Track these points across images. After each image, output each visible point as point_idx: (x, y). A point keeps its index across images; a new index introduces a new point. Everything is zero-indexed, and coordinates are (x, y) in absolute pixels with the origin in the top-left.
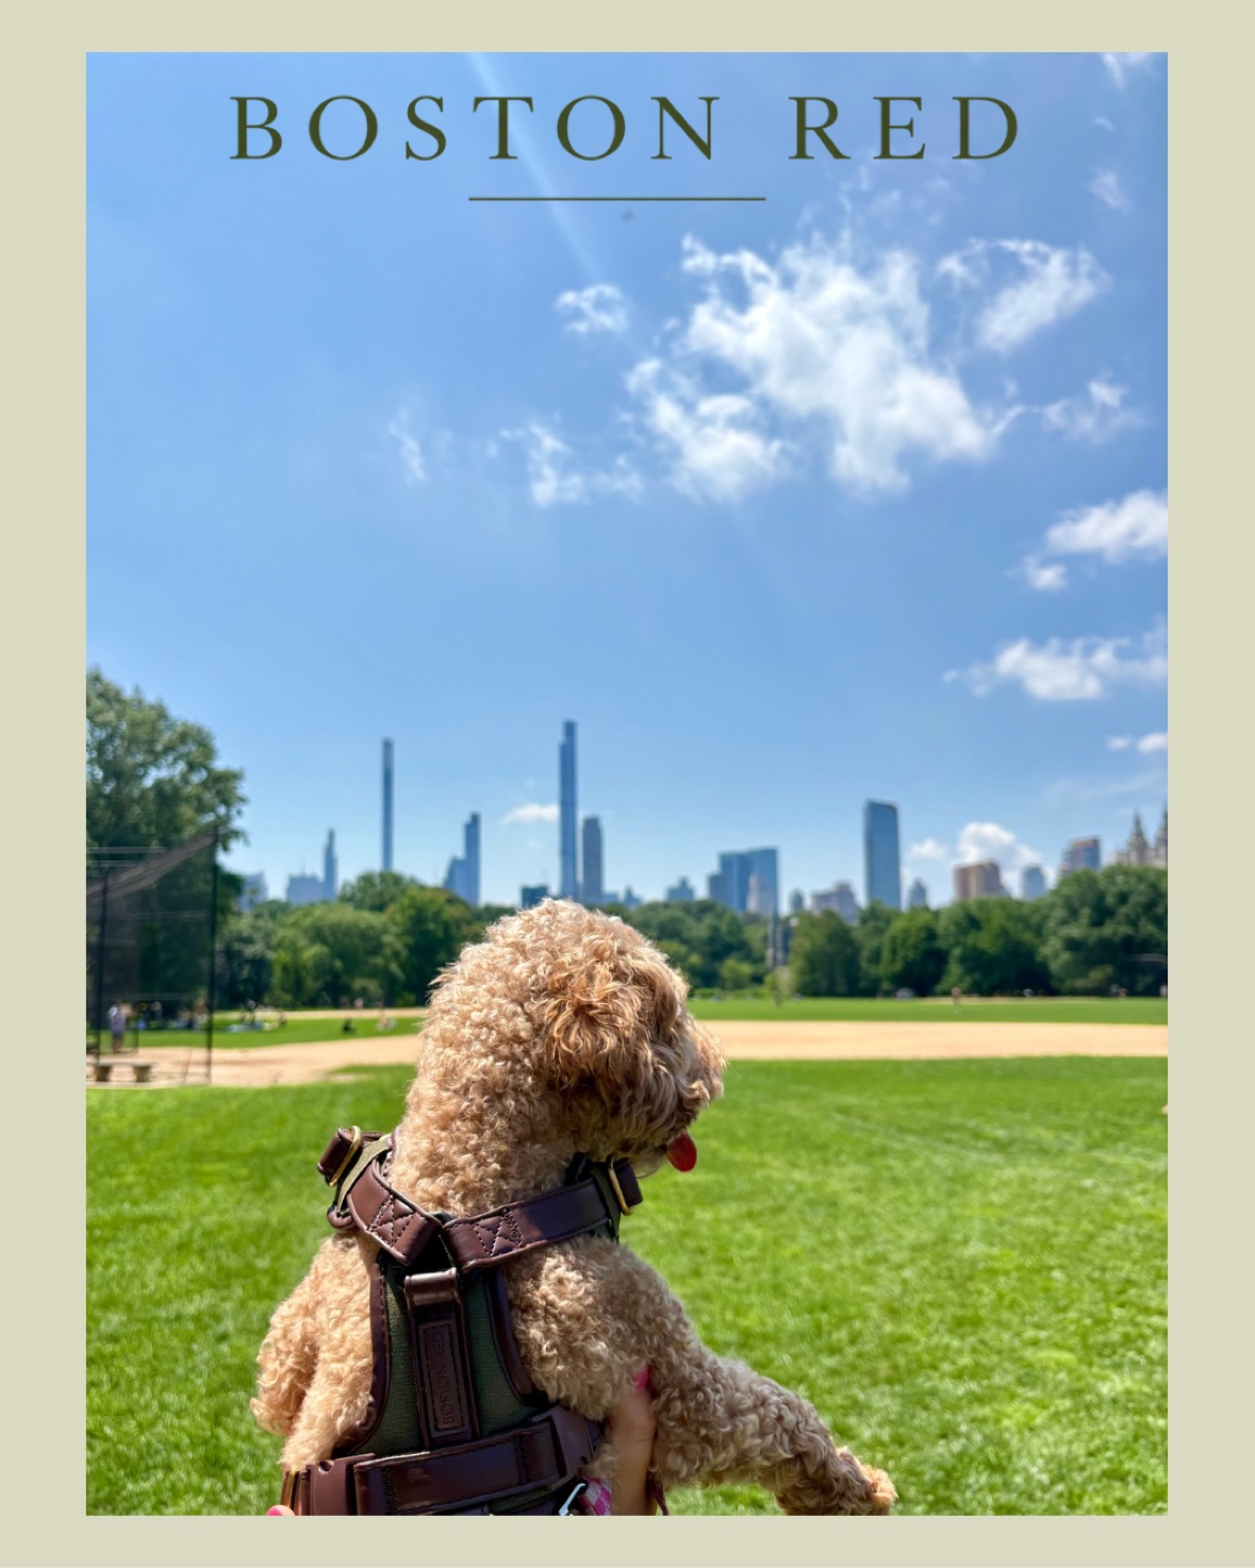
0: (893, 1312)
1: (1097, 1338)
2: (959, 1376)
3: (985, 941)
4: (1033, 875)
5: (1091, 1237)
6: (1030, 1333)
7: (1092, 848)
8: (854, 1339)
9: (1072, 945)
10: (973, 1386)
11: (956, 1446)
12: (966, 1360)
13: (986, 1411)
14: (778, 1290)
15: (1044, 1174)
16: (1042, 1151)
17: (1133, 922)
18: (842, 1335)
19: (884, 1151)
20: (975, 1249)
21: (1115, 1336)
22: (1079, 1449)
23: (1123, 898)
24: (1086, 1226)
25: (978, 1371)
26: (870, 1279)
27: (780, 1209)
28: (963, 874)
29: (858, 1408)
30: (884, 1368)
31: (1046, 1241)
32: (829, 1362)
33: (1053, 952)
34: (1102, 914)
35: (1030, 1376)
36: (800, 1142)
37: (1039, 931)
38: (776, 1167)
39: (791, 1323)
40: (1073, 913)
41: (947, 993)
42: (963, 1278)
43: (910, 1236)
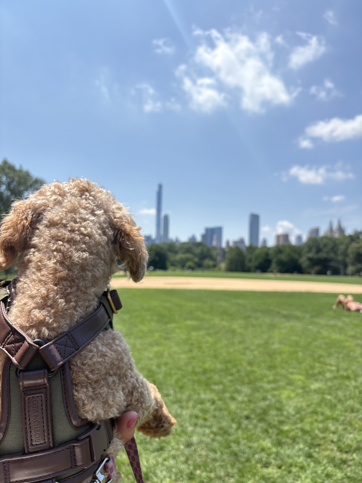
0: (250, 364)
1: (311, 372)
2: (269, 382)
3: (283, 257)
4: (299, 238)
5: (310, 343)
6: (291, 370)
7: (317, 231)
8: (238, 371)
9: (310, 259)
10: (272, 385)
11: (267, 403)
12: (271, 378)
13: (276, 393)
14: (216, 357)
15: (298, 325)
16: (297, 318)
17: (328, 252)
18: (234, 370)
19: (249, 317)
20: (276, 346)
21: (316, 371)
22: (304, 404)
23: (325, 246)
24: (309, 340)
25: (275, 381)
26: (244, 354)
27: (217, 333)
28: (278, 237)
29: (238, 392)
30: (246, 380)
31: (297, 344)
32: (230, 378)
33: (304, 261)
34: (319, 250)
35: (290, 383)
36: (224, 313)
37: (300, 254)
38: (217, 321)
39: (219, 366)
40: (310, 250)
41: (272, 272)
42: (272, 355)
43: (257, 342)
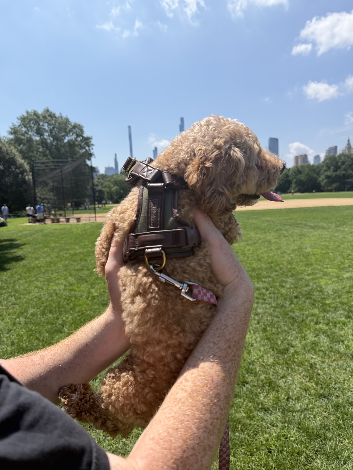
0: (290, 263)
1: (342, 266)
2: (308, 275)
3: (302, 177)
4: (317, 157)
5: (339, 246)
6: (325, 266)
7: (335, 149)
8: (281, 269)
9: (328, 177)
10: (312, 277)
11: (310, 288)
12: (310, 272)
15: (325, 233)
16: (324, 228)
17: (346, 170)
18: (278, 268)
19: (281, 230)
20: (309, 250)
21: (347, 265)
22: (340, 287)
23: (343, 163)
24: (337, 244)
25: (313, 274)
27: (255, 243)
28: (297, 158)
29: (286, 282)
30: (290, 274)
31: (327, 247)
32: (275, 273)
33: (322, 179)
34: (337, 168)
35: (326, 274)
36: (257, 228)
37: (318, 174)
38: (252, 234)
39: (264, 266)
40: (329, 168)
42: (307, 256)
